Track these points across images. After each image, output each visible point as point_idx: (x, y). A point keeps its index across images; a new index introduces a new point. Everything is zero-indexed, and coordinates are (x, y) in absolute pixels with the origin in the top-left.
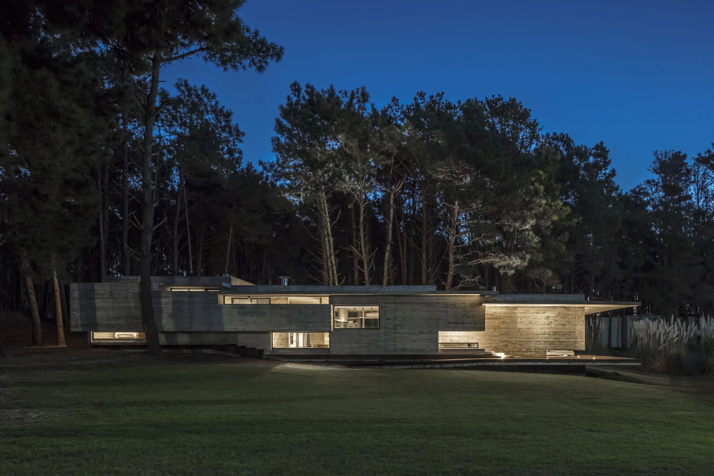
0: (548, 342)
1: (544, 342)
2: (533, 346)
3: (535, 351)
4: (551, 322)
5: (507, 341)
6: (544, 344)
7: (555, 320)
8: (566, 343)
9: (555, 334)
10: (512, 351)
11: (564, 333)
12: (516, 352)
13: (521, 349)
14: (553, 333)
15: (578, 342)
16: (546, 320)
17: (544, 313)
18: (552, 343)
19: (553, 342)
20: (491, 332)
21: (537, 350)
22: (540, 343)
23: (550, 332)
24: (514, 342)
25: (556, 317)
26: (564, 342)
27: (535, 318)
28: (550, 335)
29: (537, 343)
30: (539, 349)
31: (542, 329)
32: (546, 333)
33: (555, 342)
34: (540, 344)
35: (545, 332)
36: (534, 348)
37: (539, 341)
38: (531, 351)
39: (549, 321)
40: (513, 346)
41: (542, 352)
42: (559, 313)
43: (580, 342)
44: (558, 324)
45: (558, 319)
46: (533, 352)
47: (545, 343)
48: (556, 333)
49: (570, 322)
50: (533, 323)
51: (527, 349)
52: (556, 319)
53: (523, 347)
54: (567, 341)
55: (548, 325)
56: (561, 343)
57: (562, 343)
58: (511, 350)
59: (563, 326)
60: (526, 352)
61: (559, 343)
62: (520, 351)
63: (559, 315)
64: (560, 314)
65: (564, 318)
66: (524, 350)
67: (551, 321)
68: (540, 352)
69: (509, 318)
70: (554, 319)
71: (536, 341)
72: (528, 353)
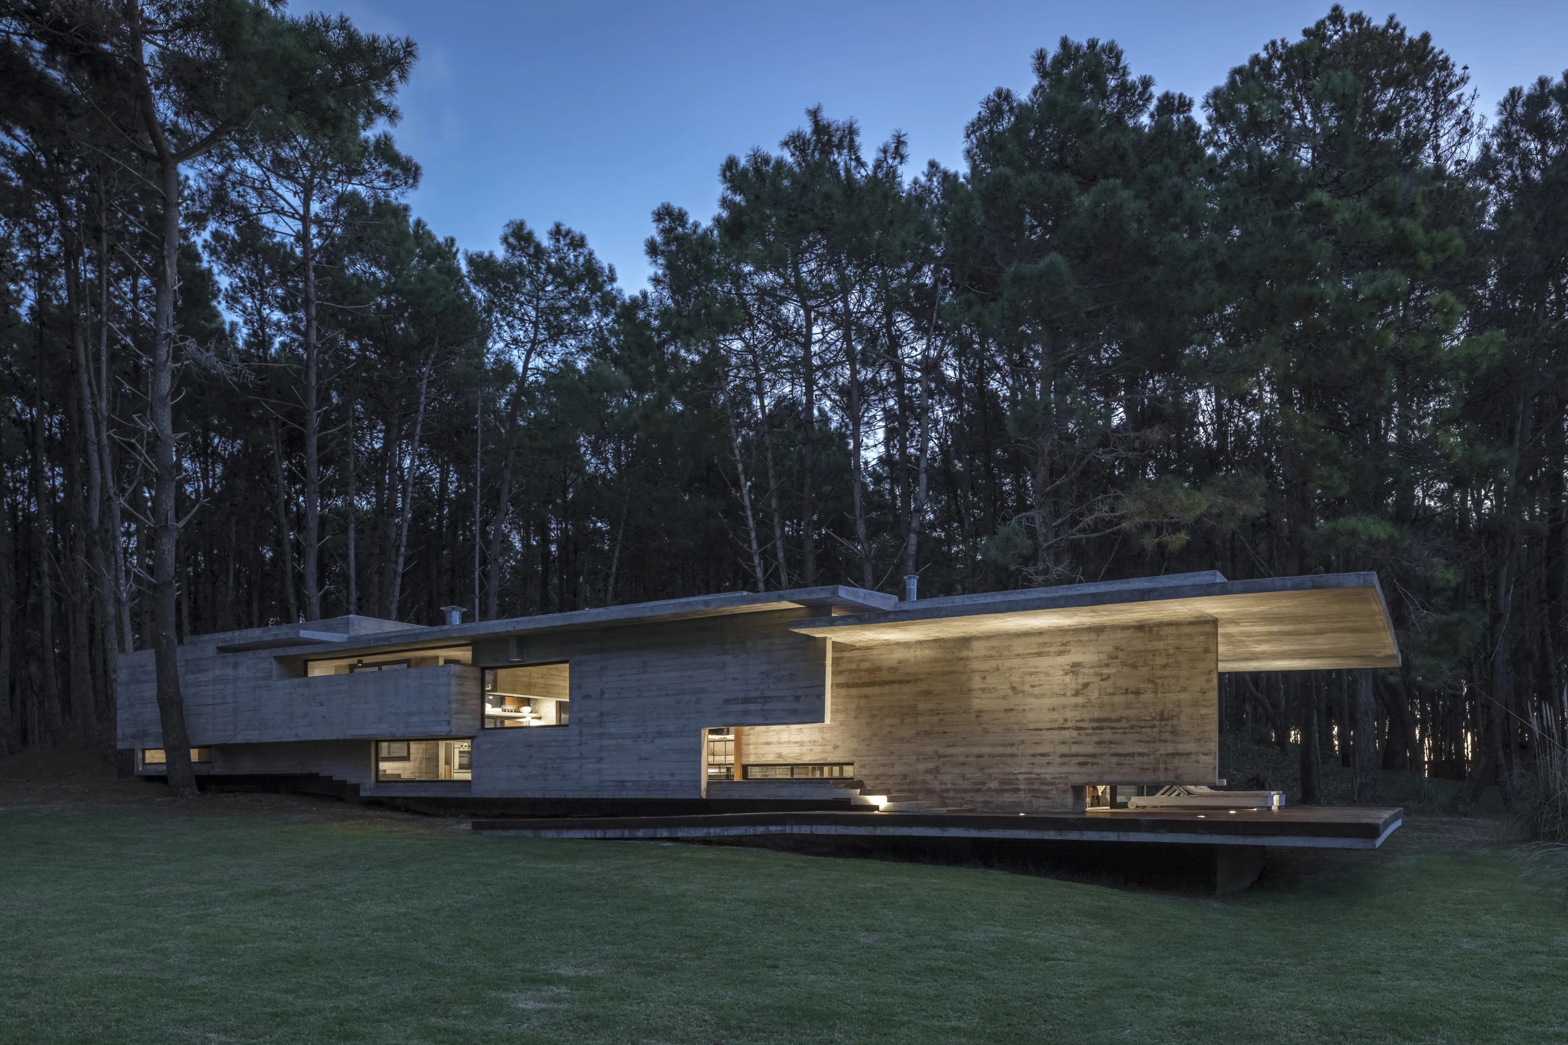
0: (1077, 755)
1: (1063, 756)
2: (1022, 770)
3: (1031, 790)
4: (1086, 685)
5: (940, 757)
6: (1063, 764)
7: (1101, 675)
8: (1139, 759)
9: (1102, 728)
10: (955, 790)
11: (1133, 722)
12: (966, 791)
13: (984, 783)
14: (1095, 725)
15: (1189, 754)
16: (1068, 679)
17: (1061, 653)
18: (1090, 760)
19: (1094, 756)
20: (891, 726)
21: (1036, 787)
22: (1046, 759)
23: (1082, 721)
24: (961, 759)
25: (1107, 665)
26: (1132, 755)
27: (1031, 674)
28: (1081, 732)
29: (1038, 760)
30: (1042, 784)
31: (1054, 710)
32: (1069, 724)
33: (1102, 755)
34: (1048, 764)
35: (1066, 720)
36: (1026, 779)
37: (1042, 755)
38: (1016, 790)
39: (1081, 681)
40: (957, 771)
41: (1054, 792)
42: (1117, 648)
43: (1197, 753)
44: (1111, 690)
45: (1113, 671)
46: (1022, 794)
47: (1066, 760)
48: (1105, 724)
49: (1159, 681)
50: (1023, 692)
51: (1003, 782)
52: (1106, 671)
53: (990, 776)
54: (1146, 751)
55: (1077, 693)
56: (1122, 759)
57: (1127, 760)
58: (950, 786)
59: (1131, 697)
60: (1000, 791)
61: (1114, 760)
62: (979, 791)
63: (1117, 657)
64: (1120, 653)
65: (1134, 667)
66: (994, 785)
67: (1086, 681)
68: (1048, 791)
69: (946, 678)
70: (1096, 674)
71: (1034, 755)
72: (1006, 795)
